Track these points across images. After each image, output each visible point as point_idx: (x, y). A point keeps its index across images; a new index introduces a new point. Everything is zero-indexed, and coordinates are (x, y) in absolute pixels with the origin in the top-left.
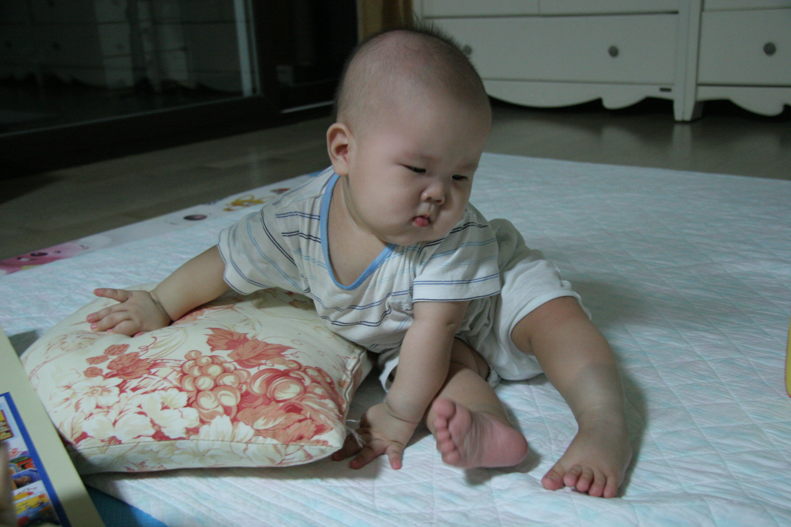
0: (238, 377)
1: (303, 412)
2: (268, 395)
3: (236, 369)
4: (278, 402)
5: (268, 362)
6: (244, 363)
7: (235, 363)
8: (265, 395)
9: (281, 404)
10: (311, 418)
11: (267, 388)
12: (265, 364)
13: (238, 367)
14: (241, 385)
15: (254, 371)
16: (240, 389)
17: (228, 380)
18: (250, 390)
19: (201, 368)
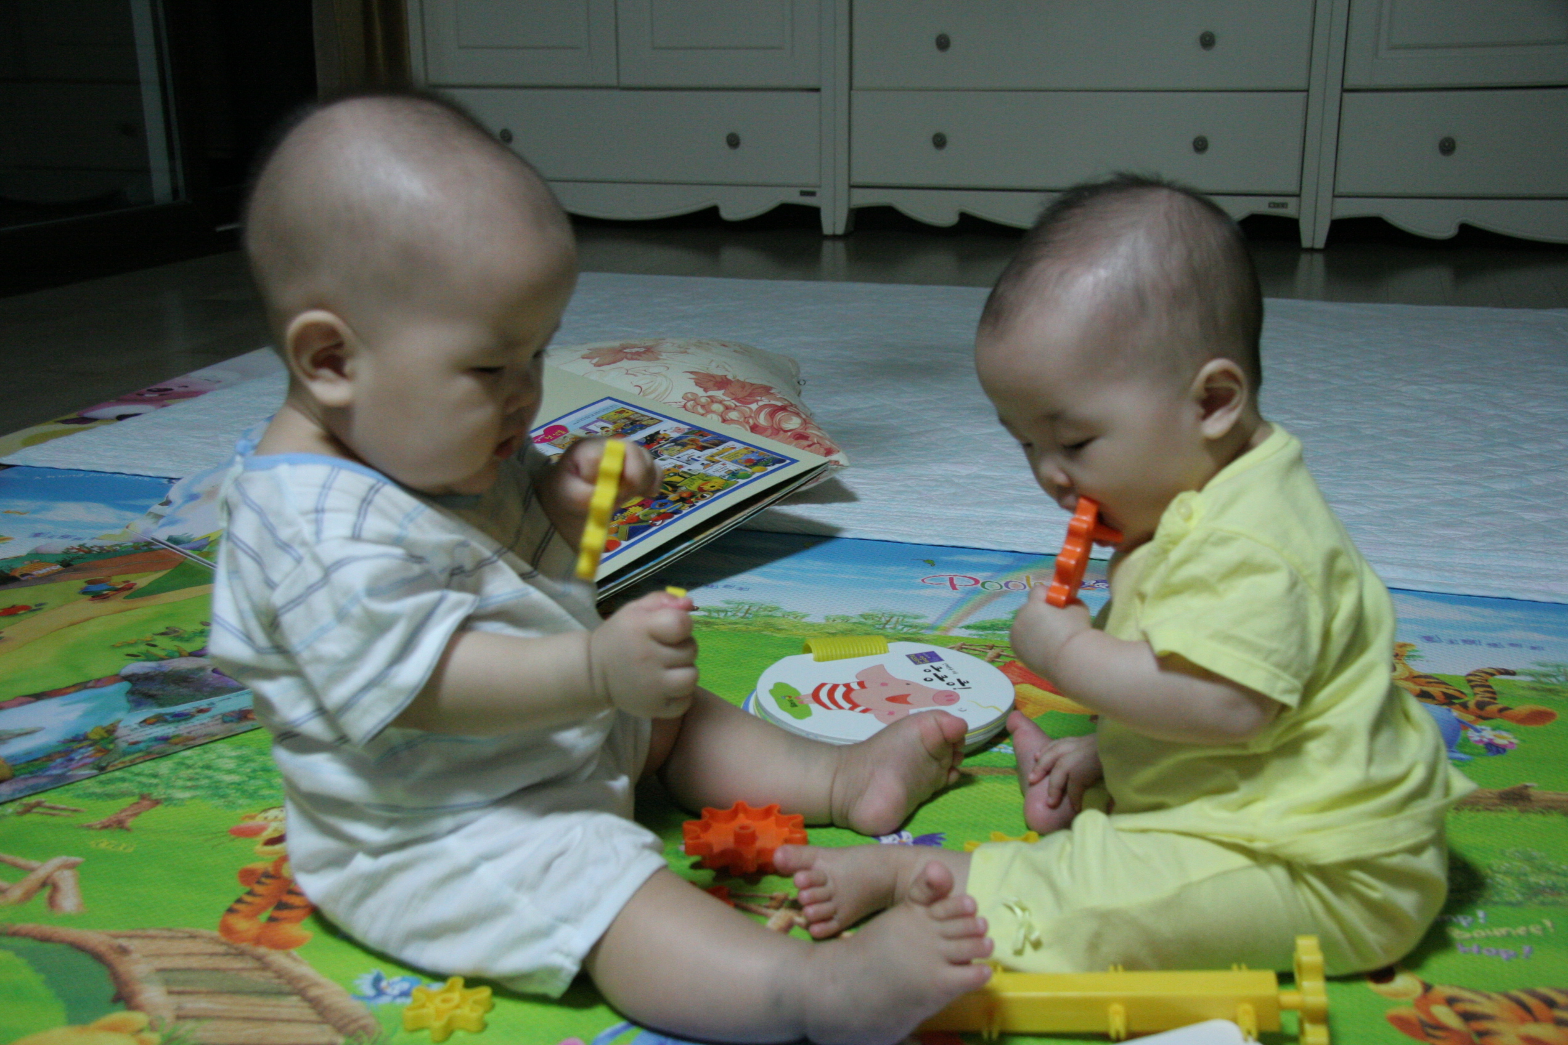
0: (742, 413)
1: (810, 439)
2: (775, 426)
3: (736, 406)
4: (786, 431)
5: (763, 398)
6: (744, 401)
7: (733, 401)
8: (772, 426)
9: (789, 433)
10: (818, 443)
11: (772, 420)
12: (761, 400)
13: (738, 404)
14: (747, 419)
15: (754, 406)
16: (748, 423)
17: (733, 415)
18: (756, 423)
19: (703, 406)
